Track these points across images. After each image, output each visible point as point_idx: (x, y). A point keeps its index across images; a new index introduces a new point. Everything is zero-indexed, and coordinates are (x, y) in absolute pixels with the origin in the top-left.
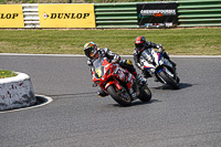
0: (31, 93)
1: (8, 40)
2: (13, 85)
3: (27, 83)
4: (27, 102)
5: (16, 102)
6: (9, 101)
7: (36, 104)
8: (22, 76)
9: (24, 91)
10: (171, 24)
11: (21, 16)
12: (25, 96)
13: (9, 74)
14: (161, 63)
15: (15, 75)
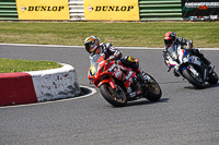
0: (76, 84)
1: (53, 32)
2: (58, 76)
3: (72, 75)
4: (72, 92)
5: (61, 93)
6: (54, 92)
7: (80, 95)
8: (67, 68)
9: (69, 82)
10: (216, 17)
11: (66, 8)
12: (70, 87)
13: (54, 66)
14: (186, 60)
15: (60, 66)
